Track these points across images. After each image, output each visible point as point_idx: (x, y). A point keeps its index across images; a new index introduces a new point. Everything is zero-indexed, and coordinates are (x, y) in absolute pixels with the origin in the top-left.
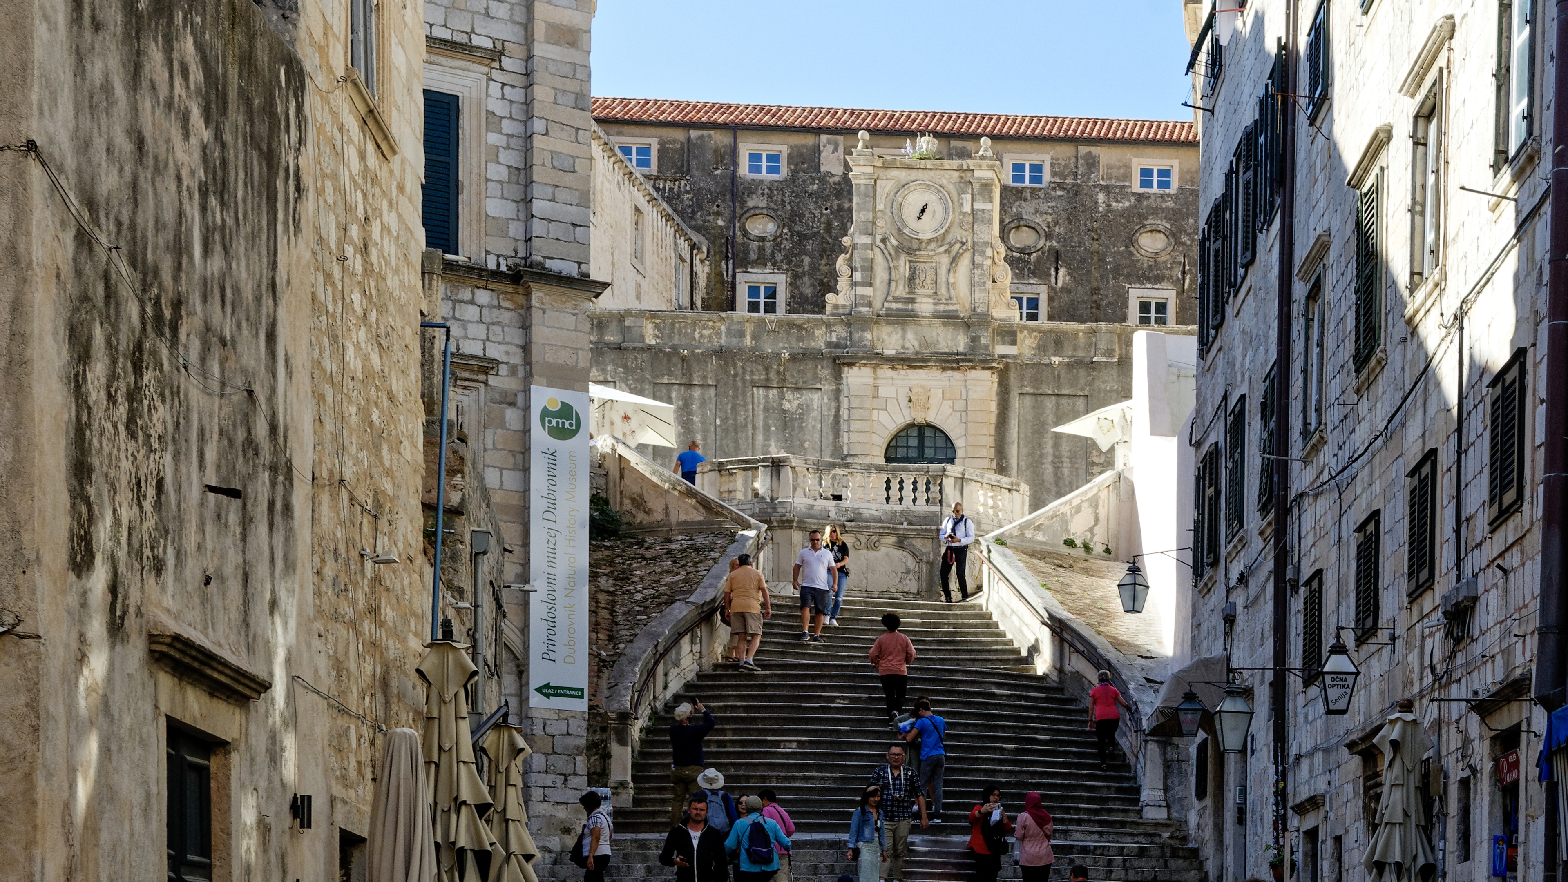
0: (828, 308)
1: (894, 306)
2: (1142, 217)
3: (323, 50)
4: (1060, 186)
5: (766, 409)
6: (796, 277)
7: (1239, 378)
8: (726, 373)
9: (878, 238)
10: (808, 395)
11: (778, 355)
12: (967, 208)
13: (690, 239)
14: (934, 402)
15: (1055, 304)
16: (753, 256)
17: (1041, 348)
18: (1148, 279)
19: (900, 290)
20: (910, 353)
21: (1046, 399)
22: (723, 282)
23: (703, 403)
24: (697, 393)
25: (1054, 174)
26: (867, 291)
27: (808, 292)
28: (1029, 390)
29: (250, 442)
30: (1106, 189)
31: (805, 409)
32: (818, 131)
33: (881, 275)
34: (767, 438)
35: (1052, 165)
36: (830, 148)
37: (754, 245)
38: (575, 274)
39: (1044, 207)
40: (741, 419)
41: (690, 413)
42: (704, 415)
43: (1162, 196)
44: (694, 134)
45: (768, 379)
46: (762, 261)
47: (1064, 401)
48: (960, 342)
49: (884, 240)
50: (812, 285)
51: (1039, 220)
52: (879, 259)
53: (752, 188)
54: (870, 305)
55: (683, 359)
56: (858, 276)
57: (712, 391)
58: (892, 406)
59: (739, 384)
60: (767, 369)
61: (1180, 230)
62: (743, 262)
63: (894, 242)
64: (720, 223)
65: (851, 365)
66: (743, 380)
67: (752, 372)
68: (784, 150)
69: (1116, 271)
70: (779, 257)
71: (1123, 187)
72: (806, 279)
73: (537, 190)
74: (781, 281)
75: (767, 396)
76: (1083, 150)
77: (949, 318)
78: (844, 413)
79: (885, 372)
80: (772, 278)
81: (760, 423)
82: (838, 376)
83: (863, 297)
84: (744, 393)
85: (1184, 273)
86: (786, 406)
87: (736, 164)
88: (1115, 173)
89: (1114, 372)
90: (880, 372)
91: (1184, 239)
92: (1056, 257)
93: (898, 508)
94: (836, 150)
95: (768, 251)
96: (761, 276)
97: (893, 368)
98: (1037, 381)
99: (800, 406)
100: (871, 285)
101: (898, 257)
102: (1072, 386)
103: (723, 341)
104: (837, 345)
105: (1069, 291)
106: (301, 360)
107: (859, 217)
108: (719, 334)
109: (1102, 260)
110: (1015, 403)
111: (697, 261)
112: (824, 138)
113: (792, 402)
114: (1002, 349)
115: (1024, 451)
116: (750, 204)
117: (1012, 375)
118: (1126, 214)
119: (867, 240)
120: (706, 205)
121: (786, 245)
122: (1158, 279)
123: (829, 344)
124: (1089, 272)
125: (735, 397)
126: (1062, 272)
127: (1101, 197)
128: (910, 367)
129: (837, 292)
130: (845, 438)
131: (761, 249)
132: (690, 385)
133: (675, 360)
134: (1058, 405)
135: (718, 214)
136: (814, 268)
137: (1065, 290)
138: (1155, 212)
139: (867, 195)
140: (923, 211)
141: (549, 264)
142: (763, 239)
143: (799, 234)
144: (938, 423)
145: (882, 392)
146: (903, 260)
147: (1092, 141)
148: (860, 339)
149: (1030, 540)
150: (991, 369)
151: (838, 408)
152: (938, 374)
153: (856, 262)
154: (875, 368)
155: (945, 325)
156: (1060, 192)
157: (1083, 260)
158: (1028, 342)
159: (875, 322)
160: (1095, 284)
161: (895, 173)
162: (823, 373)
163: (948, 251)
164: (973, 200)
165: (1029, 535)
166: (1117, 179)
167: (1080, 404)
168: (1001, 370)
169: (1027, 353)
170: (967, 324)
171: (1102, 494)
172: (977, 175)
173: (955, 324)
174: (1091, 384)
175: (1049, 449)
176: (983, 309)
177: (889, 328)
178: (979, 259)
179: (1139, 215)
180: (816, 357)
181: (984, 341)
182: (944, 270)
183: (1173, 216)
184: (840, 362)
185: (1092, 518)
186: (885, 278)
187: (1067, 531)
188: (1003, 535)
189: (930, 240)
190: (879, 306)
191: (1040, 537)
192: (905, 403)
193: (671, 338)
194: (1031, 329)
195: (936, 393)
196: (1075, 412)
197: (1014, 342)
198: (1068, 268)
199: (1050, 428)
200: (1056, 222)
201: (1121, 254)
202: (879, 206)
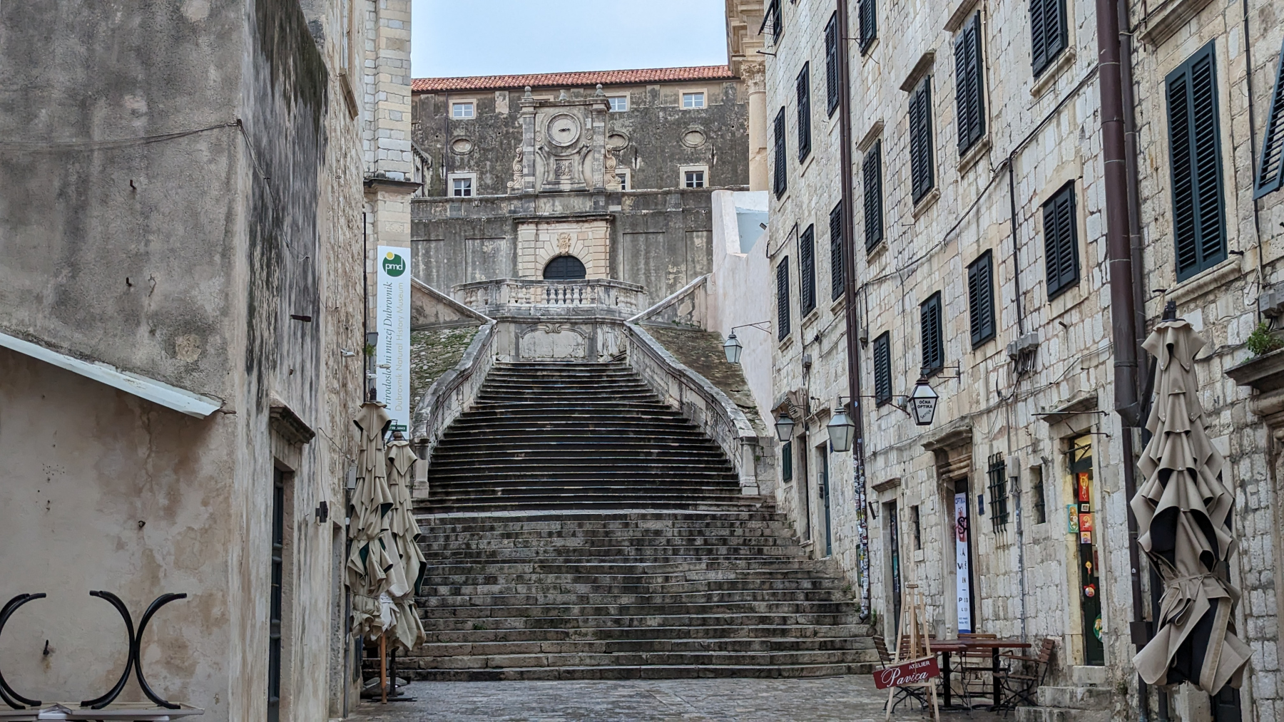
0: (509, 190)
1: (548, 187)
3: (331, 58)
4: (636, 109)
5: (473, 252)
6: (482, 173)
7: (806, 213)
8: (451, 232)
9: (537, 147)
10: (498, 242)
11: (480, 220)
12: (589, 126)
13: (421, 157)
14: (573, 242)
15: (635, 179)
16: (457, 164)
17: (635, 206)
18: (691, 161)
19: (552, 177)
20: (557, 214)
21: (640, 236)
22: (440, 180)
23: (437, 250)
24: (433, 245)
25: (632, 103)
26: (531, 179)
27: (489, 182)
28: (628, 231)
29: (306, 287)
30: (664, 109)
31: (496, 251)
32: (493, 90)
33: (540, 169)
34: (474, 269)
35: (631, 98)
36: (501, 98)
37: (458, 158)
38: (402, 179)
39: (627, 123)
40: (459, 259)
41: (430, 257)
42: (436, 256)
43: (698, 110)
44: (423, 96)
45: (474, 234)
46: (461, 167)
47: (651, 236)
48: (585, 205)
49: (540, 149)
50: (492, 178)
51: (624, 130)
52: (538, 159)
53: (457, 124)
54: (533, 187)
55: (425, 225)
56: (526, 171)
57: (442, 243)
58: (547, 245)
59: (458, 238)
60: (473, 229)
61: (710, 129)
62: (451, 168)
63: (546, 149)
64: (439, 146)
65: (523, 223)
66: (460, 236)
67: (465, 231)
68: (475, 101)
69: (672, 157)
70: (472, 163)
71: (673, 108)
72: (488, 175)
73: (380, 133)
74: (473, 176)
75: (473, 245)
76: (649, 88)
77: (581, 193)
78: (520, 252)
79: (543, 226)
80: (467, 176)
81: (470, 260)
82: (515, 230)
83: (529, 182)
84: (460, 243)
85: (713, 155)
86: (485, 249)
87: (447, 112)
88: (669, 99)
89: (680, 217)
90: (541, 227)
91: (712, 135)
92: (636, 153)
93: (571, 306)
94: (504, 99)
95: (466, 160)
96: (459, 174)
97: (548, 223)
98: (633, 225)
99: (493, 249)
100: (534, 175)
101: (549, 158)
102: (655, 227)
103: (448, 214)
104: (515, 212)
105: (643, 171)
106: (324, 239)
107: (527, 136)
108: (446, 210)
109: (663, 151)
110: (620, 239)
111: (425, 169)
112: (497, 93)
113: (489, 247)
114: (613, 208)
115: (627, 267)
116: (455, 134)
117: (618, 223)
118: (678, 123)
119: (531, 149)
120: (430, 137)
121: (477, 155)
122: (698, 160)
123: (510, 212)
124: (655, 158)
125: (455, 246)
126: (639, 160)
127: (661, 114)
128: (558, 222)
129: (513, 180)
130: (520, 266)
131: (462, 159)
132: (429, 241)
133: (421, 226)
134: (647, 239)
135: (438, 141)
136: (493, 168)
137: (641, 170)
138: (694, 120)
139: (529, 123)
140: (563, 130)
141: (388, 175)
142: (463, 154)
143: (484, 149)
144: (575, 254)
145: (541, 238)
146: (552, 159)
147: (655, 82)
148: (528, 208)
149: (654, 322)
150: (606, 220)
151: (515, 249)
152: (574, 225)
153: (525, 162)
154: (537, 224)
155: (577, 195)
156: (636, 113)
157: (651, 152)
158: (628, 202)
159: (536, 197)
160: (659, 166)
161: (546, 110)
162: (507, 228)
163: (579, 152)
164: (592, 121)
165: (653, 319)
166: (671, 103)
167: (660, 237)
168: (612, 220)
169: (627, 209)
170: (592, 195)
171: (696, 292)
172: (595, 107)
173: (584, 195)
174: (667, 225)
175: (642, 266)
176: (599, 185)
177: (545, 200)
178: (597, 155)
179: (685, 123)
180: (502, 220)
181: (601, 204)
182: (576, 164)
183: (706, 122)
184: (518, 222)
185: (691, 305)
186: (542, 170)
187: (676, 315)
188: (638, 319)
189: (568, 147)
190: (539, 188)
191: (660, 320)
192: (555, 243)
193: (418, 214)
194: (629, 195)
195: (574, 237)
196: (657, 242)
197: (619, 203)
198: (643, 157)
199: (643, 253)
200: (634, 131)
201: (674, 147)
202: (537, 129)
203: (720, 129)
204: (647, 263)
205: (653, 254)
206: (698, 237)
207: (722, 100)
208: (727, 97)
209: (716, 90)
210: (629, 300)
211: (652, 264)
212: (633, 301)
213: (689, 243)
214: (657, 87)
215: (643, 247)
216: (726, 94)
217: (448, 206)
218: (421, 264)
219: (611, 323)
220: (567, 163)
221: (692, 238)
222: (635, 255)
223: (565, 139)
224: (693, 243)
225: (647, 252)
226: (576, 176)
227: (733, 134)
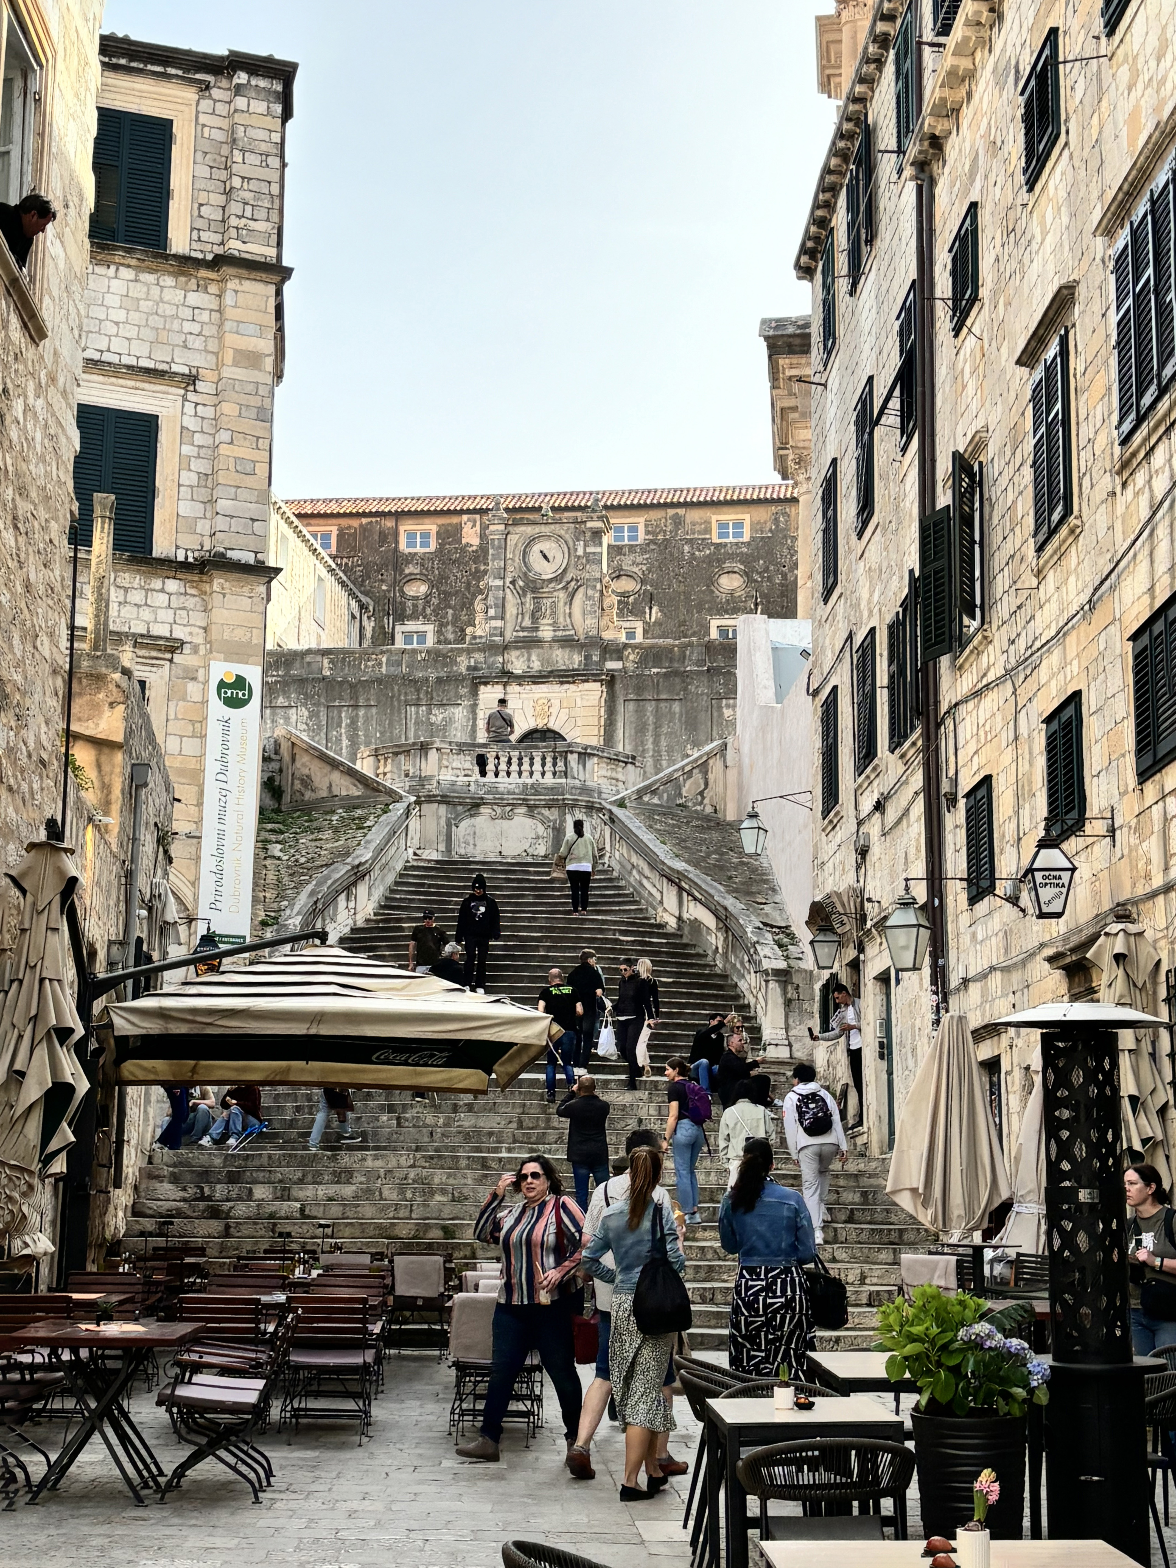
0: (468, 638)
1: (521, 634)
2: (720, 562)
4: (652, 541)
5: (417, 723)
7: (865, 614)
8: (386, 695)
9: (508, 580)
10: (451, 710)
11: (427, 679)
12: (581, 552)
13: (360, 601)
14: (554, 711)
15: (649, 636)
16: (409, 612)
17: (643, 662)
18: (726, 610)
19: (527, 622)
20: (534, 671)
21: (647, 704)
22: (384, 633)
23: (367, 720)
24: (362, 712)
25: (647, 533)
26: (499, 624)
27: (450, 637)
28: (631, 697)
30: (690, 542)
31: (448, 722)
32: (459, 513)
33: (511, 610)
35: (646, 526)
36: (470, 524)
37: (410, 603)
39: (639, 559)
40: (396, 732)
41: (356, 729)
42: (367, 730)
43: (737, 544)
44: (365, 521)
45: (418, 699)
46: (414, 616)
47: (663, 705)
48: (575, 661)
49: (513, 582)
51: (636, 569)
52: (509, 596)
53: (409, 559)
54: (502, 634)
55: (352, 686)
56: (492, 612)
57: (374, 710)
59: (395, 704)
60: (418, 691)
61: (753, 570)
62: (401, 617)
63: (521, 583)
64: (384, 587)
65: (486, 684)
66: (399, 701)
67: (406, 694)
68: (434, 528)
69: (700, 607)
70: (428, 611)
71: (704, 539)
72: (450, 623)
73: (221, 491)
74: (430, 629)
75: (417, 713)
76: (671, 512)
77: (567, 642)
79: (514, 688)
80: (423, 628)
81: (411, 734)
82: (474, 693)
83: (495, 629)
84: (399, 712)
85: (755, 603)
86: (433, 719)
87: (397, 542)
88: (697, 528)
90: (509, 688)
91: (756, 577)
92: (651, 599)
93: (529, 781)
94: (474, 525)
95: (420, 607)
96: (414, 627)
97: (521, 684)
98: (639, 689)
99: (444, 719)
100: (502, 619)
101: (525, 595)
102: (669, 692)
103: (383, 670)
104: (475, 668)
105: (661, 624)
107: (493, 565)
108: (380, 664)
109: (688, 599)
110: (621, 707)
111: (365, 618)
112: (465, 518)
113: (438, 716)
114: (611, 665)
116: (407, 571)
117: (618, 686)
118: (709, 559)
119: (499, 583)
120: (374, 575)
121: (435, 601)
122: (734, 609)
123: (469, 668)
124: (677, 608)
125: (392, 714)
126: (655, 609)
127: (686, 548)
128: (534, 683)
129: (474, 627)
131: (415, 606)
132: (356, 707)
133: (346, 686)
134: (657, 709)
135: (383, 581)
137: (658, 623)
138: (731, 557)
139: (499, 547)
140: (545, 557)
142: (417, 598)
143: (445, 593)
144: (556, 728)
146: (529, 596)
147: (679, 505)
148: (494, 663)
149: (648, 804)
150: (601, 681)
151: (475, 719)
152: (557, 687)
153: (491, 601)
154: (505, 685)
155: (563, 647)
156: (652, 547)
157: (671, 599)
158: (631, 657)
159: (505, 648)
160: (682, 618)
161: (522, 529)
162: (463, 691)
163: (565, 588)
164: (585, 546)
165: (646, 798)
166: (700, 533)
167: (676, 707)
168: (611, 681)
169: (630, 666)
170: (583, 646)
171: (711, 762)
172: (589, 524)
173: (571, 646)
174: (685, 689)
175: (649, 746)
176: (594, 633)
177: (517, 653)
178: (590, 592)
179: (718, 560)
180: (458, 679)
181: (595, 658)
182: (561, 604)
183: (746, 560)
184: (477, 681)
185: (702, 782)
186: (515, 612)
187: (680, 795)
188: (623, 798)
189: (551, 581)
190: (509, 635)
191: (656, 801)
192: (530, 712)
193: (342, 669)
194: (634, 647)
195: (556, 703)
196: (672, 714)
197: (620, 659)
198: (660, 606)
199: (651, 728)
200: (650, 571)
201: (703, 592)
202: (509, 556)
203: (766, 570)
204: (656, 742)
205: (665, 729)
206: (728, 706)
207: (771, 530)
208: (777, 526)
209: (764, 514)
210: (614, 775)
211: (663, 743)
212: (620, 776)
213: (715, 714)
214: (681, 511)
215: (651, 720)
216: (776, 521)
217: (384, 660)
218: (344, 737)
219: (586, 807)
220: (548, 602)
221: (720, 708)
222: (641, 729)
223: (547, 570)
224: (721, 715)
225: (657, 726)
226: (561, 620)
227: (785, 576)
